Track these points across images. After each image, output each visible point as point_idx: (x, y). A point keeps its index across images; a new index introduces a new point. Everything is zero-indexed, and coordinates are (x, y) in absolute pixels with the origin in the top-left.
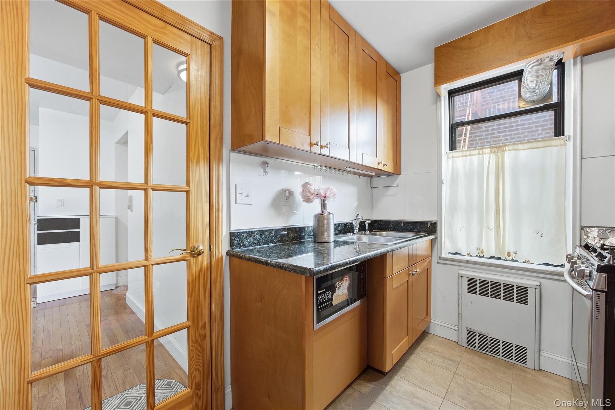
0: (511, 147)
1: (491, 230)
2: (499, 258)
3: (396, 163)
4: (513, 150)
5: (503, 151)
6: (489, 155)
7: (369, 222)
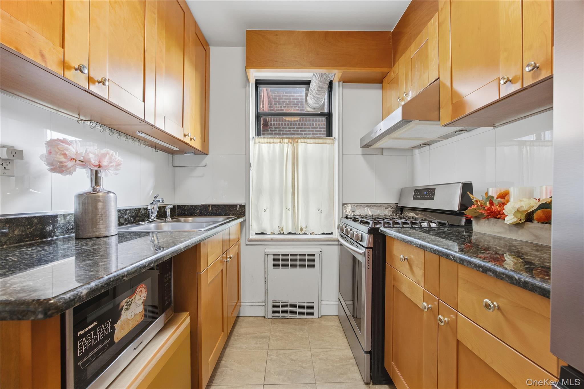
0: (302, 140)
1: (288, 210)
2: (295, 234)
3: (204, 141)
4: (304, 142)
5: (297, 142)
6: (287, 144)
7: (172, 206)
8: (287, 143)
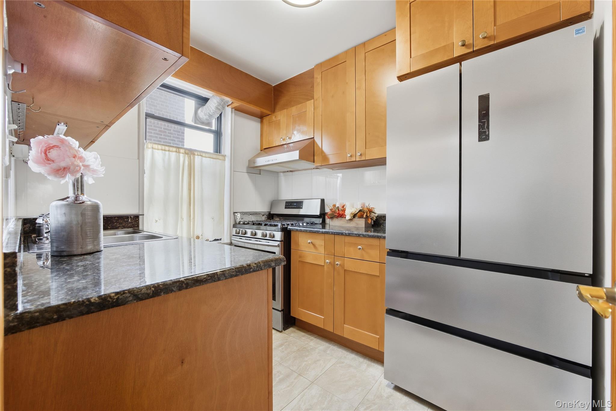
0: (199, 153)
1: (183, 219)
5: (194, 154)
6: (183, 155)
8: (182, 153)
